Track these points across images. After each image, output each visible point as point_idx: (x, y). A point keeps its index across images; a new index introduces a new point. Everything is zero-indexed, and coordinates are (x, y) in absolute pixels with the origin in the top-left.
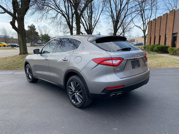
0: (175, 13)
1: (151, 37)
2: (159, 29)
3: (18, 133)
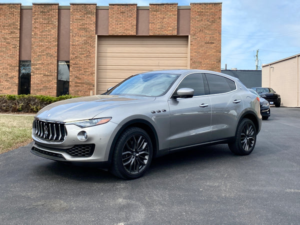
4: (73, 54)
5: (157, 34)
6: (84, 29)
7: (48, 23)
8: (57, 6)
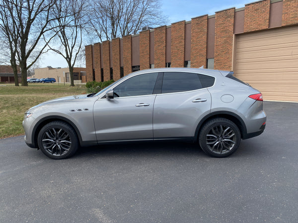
0: (131, 39)
1: (93, 70)
2: (108, 59)
3: (52, 222)
4: (217, 52)
5: (290, 23)
6: (225, 31)
7: (201, 31)
8: (206, 17)
